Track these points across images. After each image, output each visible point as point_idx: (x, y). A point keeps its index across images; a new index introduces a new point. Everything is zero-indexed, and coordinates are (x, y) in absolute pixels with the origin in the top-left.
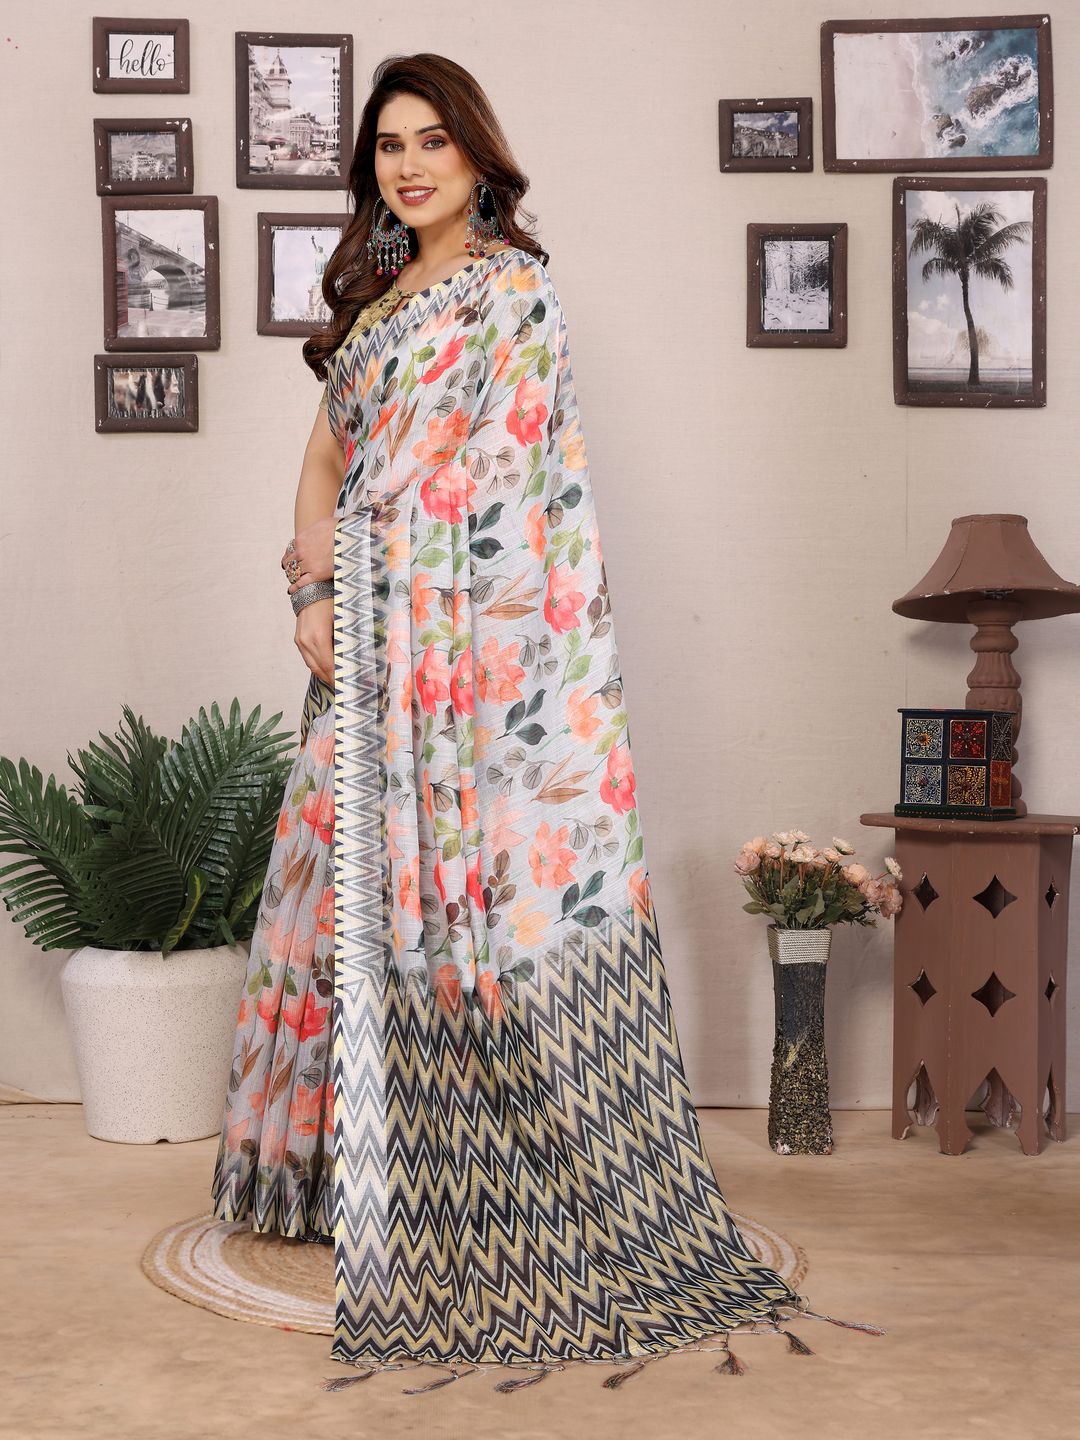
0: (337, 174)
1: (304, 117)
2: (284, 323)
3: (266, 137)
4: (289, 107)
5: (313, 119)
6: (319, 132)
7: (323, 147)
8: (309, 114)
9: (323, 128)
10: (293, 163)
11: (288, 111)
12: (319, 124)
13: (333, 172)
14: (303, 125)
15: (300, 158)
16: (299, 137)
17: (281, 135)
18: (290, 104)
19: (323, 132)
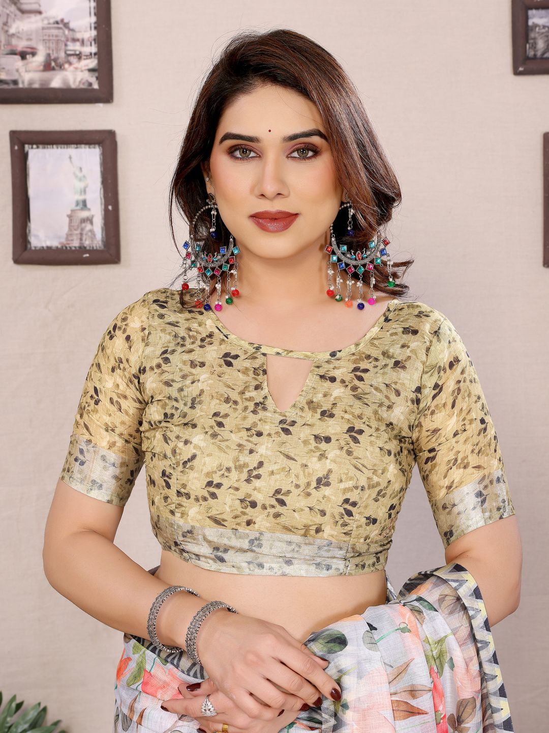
0: (96, 86)
1: (57, 23)
2: (42, 250)
3: (16, 46)
4: (40, 13)
5: (66, 25)
6: (75, 40)
7: (79, 56)
8: (62, 20)
9: (79, 36)
10: (47, 75)
11: (39, 17)
12: (73, 30)
13: (90, 84)
14: (55, 32)
15: (53, 69)
16: (53, 46)
17: (33, 44)
18: (42, 9)
19: (78, 40)
